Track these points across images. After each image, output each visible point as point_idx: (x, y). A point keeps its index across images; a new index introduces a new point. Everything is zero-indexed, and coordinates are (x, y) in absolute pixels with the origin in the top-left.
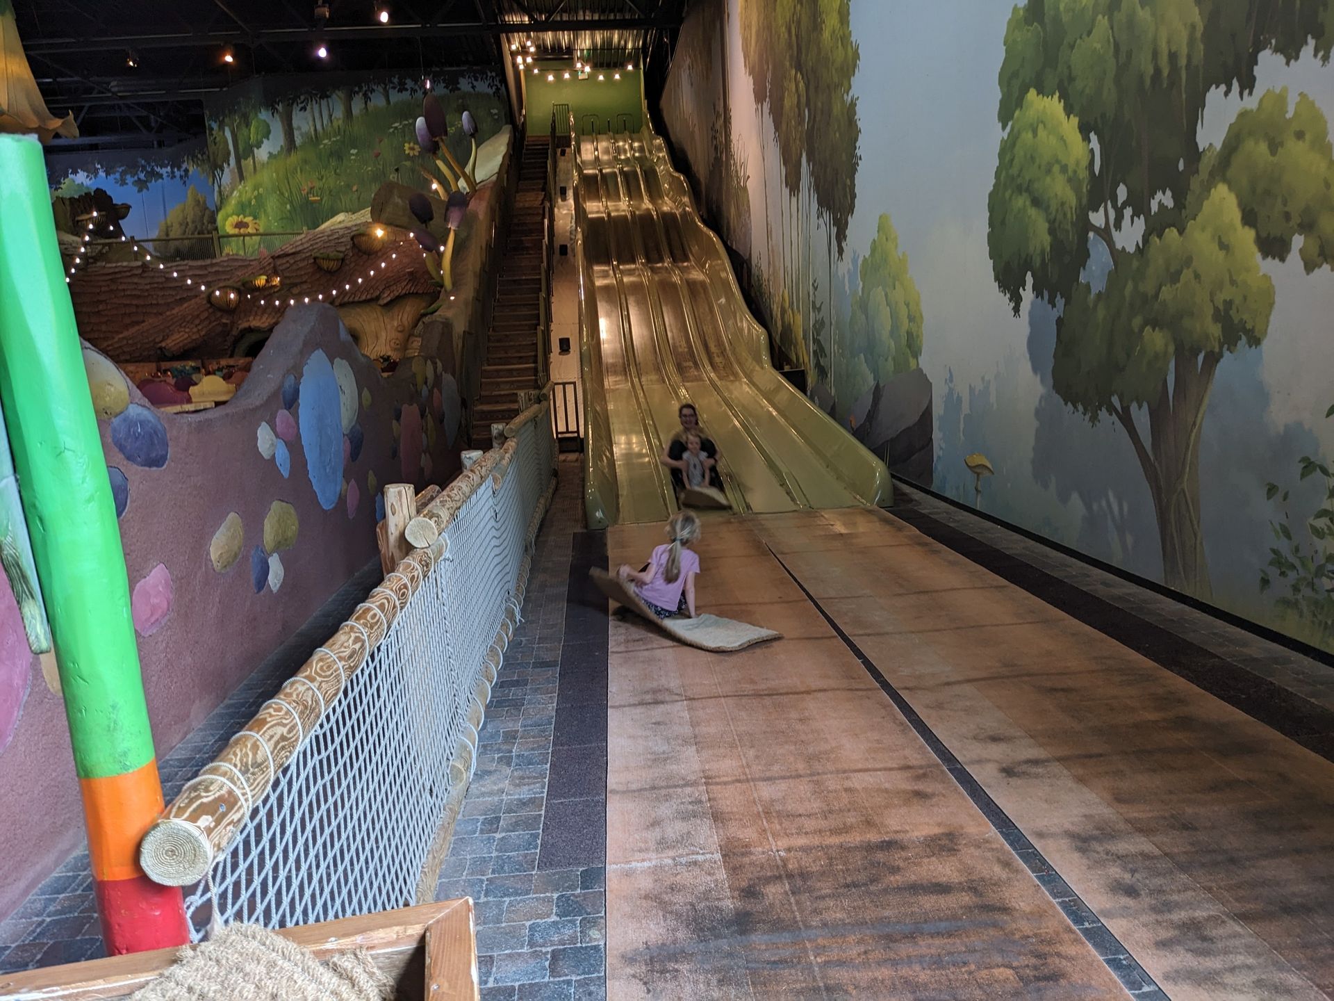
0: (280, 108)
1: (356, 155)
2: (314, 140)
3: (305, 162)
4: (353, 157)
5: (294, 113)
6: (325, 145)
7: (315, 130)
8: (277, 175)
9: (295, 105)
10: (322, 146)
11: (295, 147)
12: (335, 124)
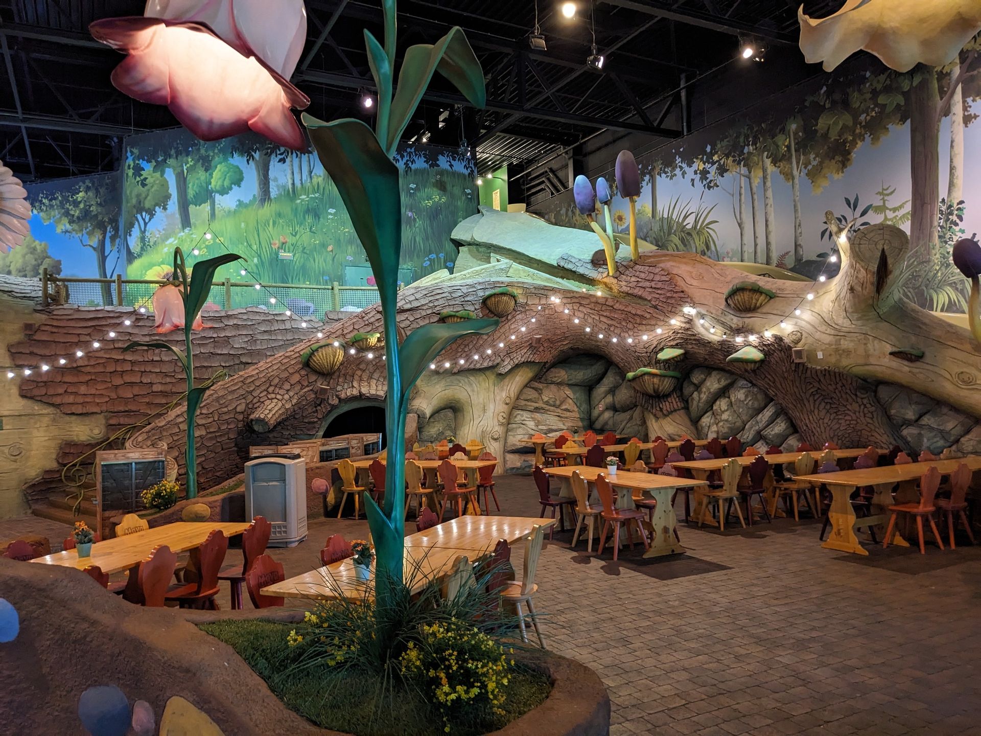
0: (257, 155)
1: (335, 214)
2: (292, 194)
3: (279, 215)
4: (330, 217)
5: (272, 163)
6: (303, 200)
7: (293, 184)
8: (247, 225)
9: (273, 156)
10: (299, 201)
11: (269, 198)
12: (315, 180)
